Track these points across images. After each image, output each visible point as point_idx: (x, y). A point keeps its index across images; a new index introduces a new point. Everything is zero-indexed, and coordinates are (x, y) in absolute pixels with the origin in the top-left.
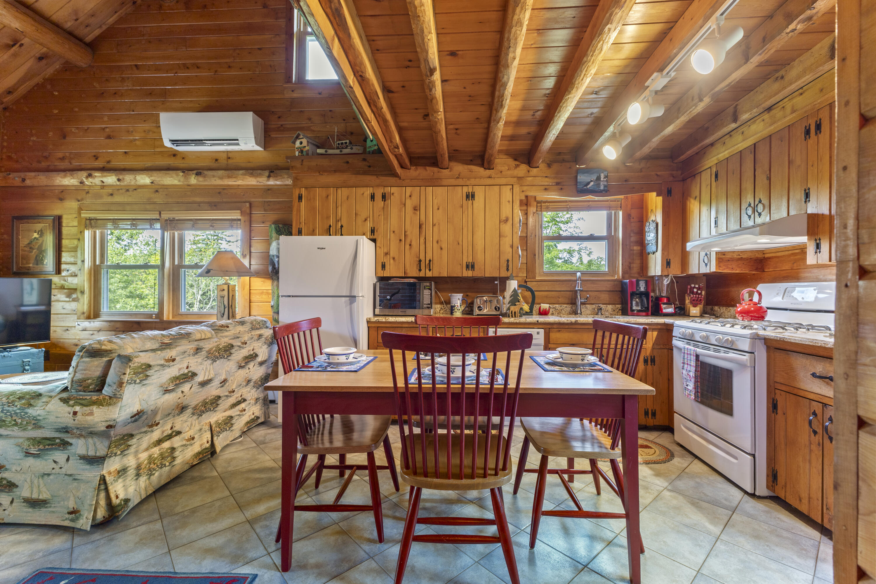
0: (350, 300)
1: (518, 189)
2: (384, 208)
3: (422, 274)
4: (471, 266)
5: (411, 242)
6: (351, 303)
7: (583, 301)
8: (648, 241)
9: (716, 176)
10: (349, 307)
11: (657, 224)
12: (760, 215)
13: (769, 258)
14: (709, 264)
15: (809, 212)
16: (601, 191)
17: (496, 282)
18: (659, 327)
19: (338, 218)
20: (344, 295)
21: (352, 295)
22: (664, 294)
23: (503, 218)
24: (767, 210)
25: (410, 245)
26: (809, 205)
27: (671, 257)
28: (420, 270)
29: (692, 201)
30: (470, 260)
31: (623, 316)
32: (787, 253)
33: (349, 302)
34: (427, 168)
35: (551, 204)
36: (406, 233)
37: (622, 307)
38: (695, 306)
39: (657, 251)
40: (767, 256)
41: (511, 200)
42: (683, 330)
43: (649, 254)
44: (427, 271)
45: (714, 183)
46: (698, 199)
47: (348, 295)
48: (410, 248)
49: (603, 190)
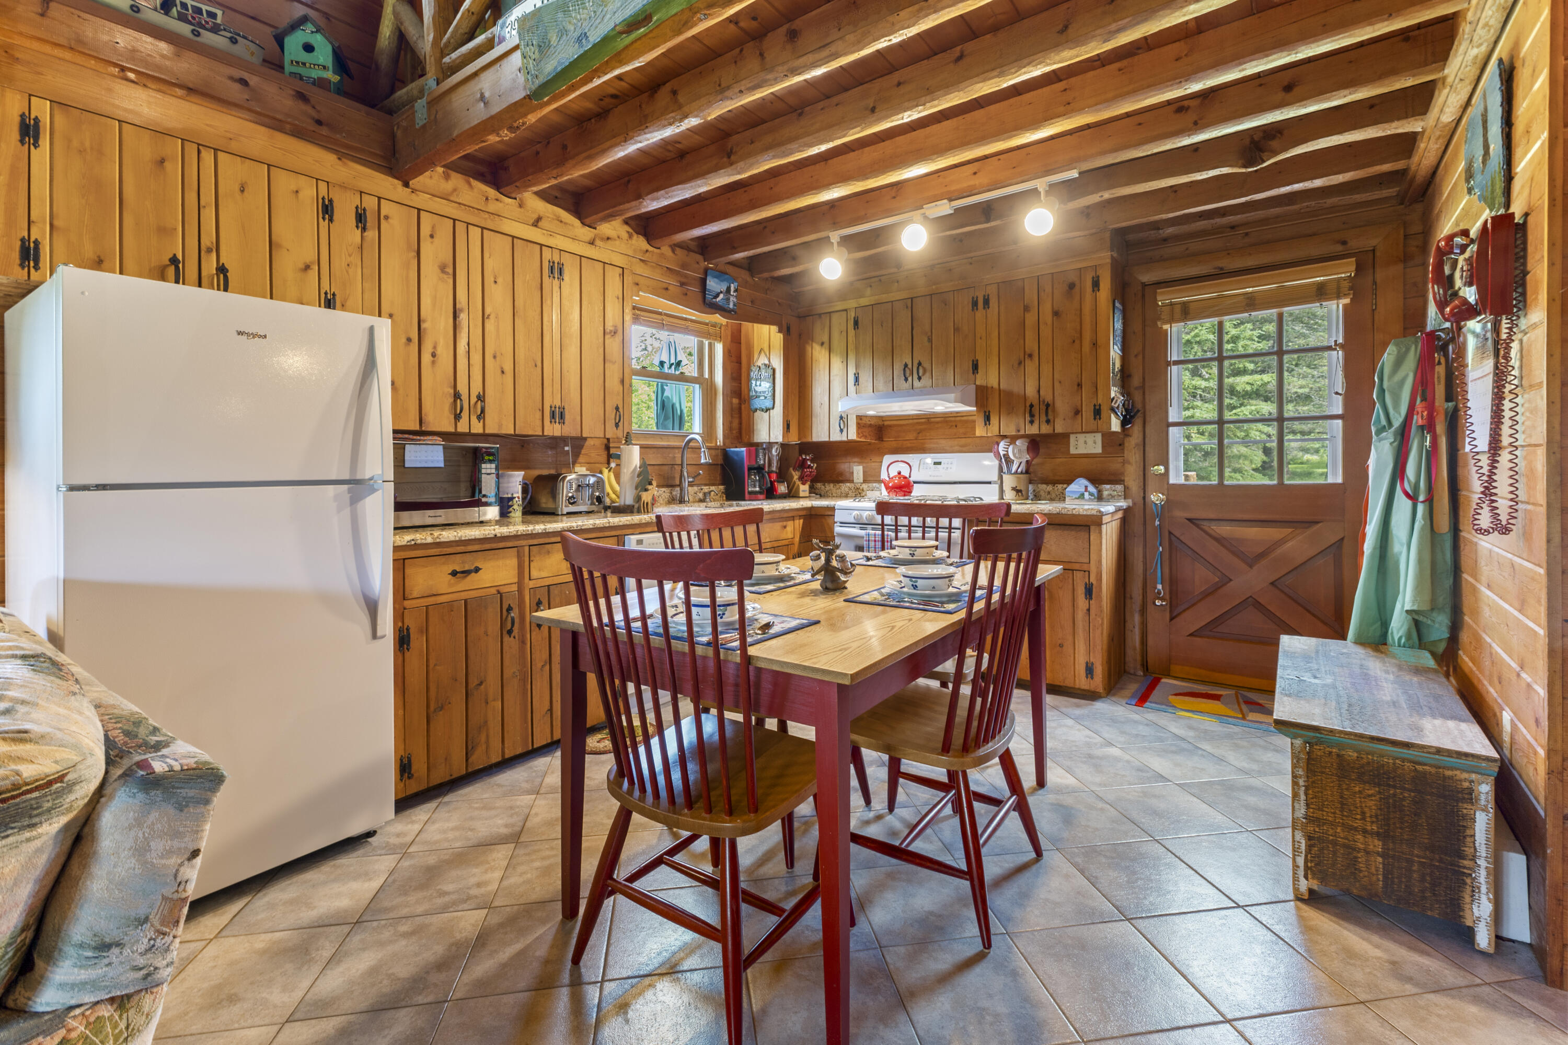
0: (349, 491)
1: (630, 278)
2: (361, 247)
3: (463, 427)
4: (558, 415)
5: (435, 347)
6: (355, 500)
7: (691, 480)
8: (756, 392)
9: (856, 323)
10: (347, 511)
11: (774, 370)
12: (919, 378)
13: (890, 426)
14: (845, 430)
15: (978, 383)
16: (730, 311)
17: (567, 448)
18: (804, 513)
19: (206, 242)
20: (334, 477)
21: (358, 477)
22: (774, 469)
23: (609, 327)
24: (928, 374)
25: (434, 355)
26: (978, 376)
27: (790, 418)
28: (457, 417)
29: (817, 347)
30: (557, 403)
31: (769, 501)
32: (911, 421)
33: (347, 497)
34: (475, 183)
35: (642, 313)
36: (423, 326)
37: (726, 489)
38: (804, 484)
39: (773, 408)
40: (886, 423)
41: (621, 297)
42: (856, 512)
43: (756, 410)
44: (474, 419)
45: (852, 332)
46: (826, 345)
47: (346, 477)
48: (433, 362)
49: (732, 310)
